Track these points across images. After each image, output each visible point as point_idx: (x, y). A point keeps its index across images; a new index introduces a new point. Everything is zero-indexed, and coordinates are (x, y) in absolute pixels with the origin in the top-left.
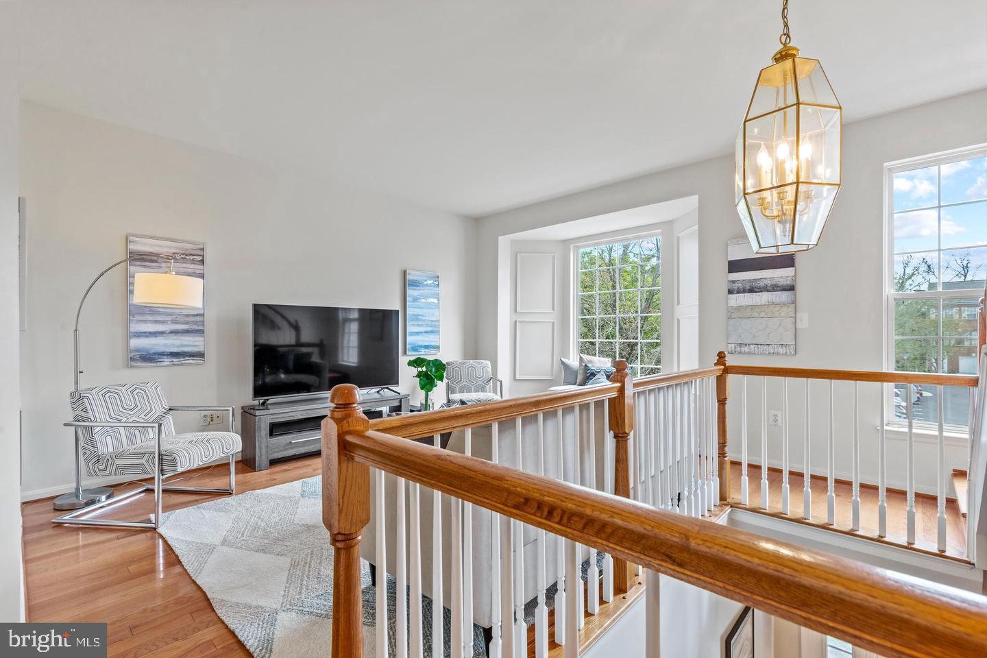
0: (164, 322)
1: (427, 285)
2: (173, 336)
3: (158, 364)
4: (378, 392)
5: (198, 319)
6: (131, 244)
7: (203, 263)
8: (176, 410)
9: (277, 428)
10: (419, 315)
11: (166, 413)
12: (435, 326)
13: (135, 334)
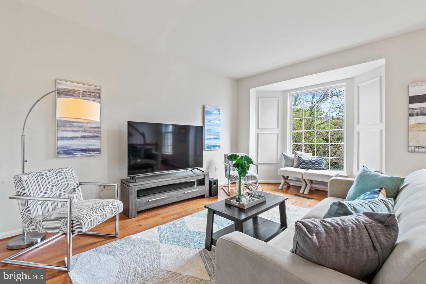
0: (77, 131)
1: (215, 114)
2: (83, 140)
3: (74, 156)
4: (191, 170)
5: (97, 130)
6: (58, 84)
7: (100, 98)
8: (83, 184)
9: (141, 193)
10: (211, 130)
11: (77, 187)
12: (218, 135)
13: (61, 138)
